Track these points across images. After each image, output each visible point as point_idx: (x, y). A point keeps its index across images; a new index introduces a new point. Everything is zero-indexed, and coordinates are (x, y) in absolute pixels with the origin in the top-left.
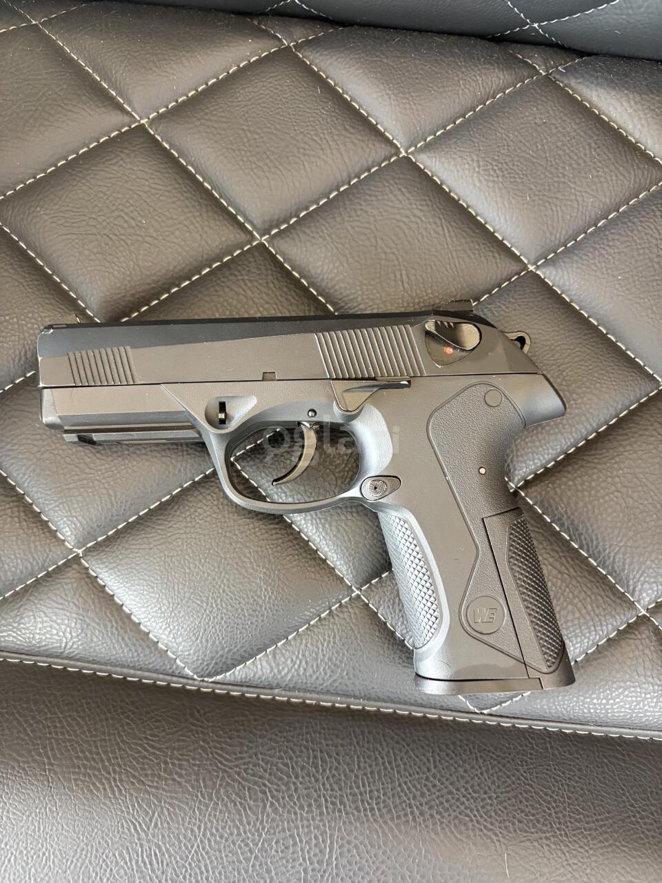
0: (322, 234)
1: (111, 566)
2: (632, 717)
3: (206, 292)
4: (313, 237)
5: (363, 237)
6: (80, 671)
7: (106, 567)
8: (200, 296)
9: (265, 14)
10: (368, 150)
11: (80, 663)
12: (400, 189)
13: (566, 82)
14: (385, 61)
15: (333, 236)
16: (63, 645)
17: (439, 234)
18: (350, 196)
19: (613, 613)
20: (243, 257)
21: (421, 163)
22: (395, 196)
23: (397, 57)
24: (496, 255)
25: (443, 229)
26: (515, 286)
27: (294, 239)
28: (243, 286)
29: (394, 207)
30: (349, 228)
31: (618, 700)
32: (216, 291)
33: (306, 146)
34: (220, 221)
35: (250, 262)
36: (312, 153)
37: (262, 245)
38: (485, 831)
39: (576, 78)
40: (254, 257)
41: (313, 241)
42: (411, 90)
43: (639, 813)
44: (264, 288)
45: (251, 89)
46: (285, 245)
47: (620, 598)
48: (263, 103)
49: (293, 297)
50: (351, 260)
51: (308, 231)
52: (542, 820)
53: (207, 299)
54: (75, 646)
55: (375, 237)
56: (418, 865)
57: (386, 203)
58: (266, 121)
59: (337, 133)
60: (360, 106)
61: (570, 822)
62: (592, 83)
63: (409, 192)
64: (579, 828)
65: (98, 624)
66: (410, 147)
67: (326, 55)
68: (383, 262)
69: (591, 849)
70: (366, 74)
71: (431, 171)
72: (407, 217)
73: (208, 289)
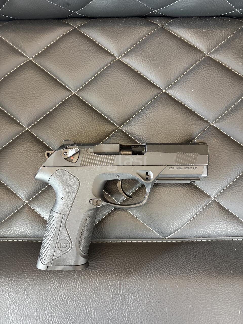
0: (94, 88)
1: (38, 205)
2: (214, 233)
3: (58, 112)
4: (91, 90)
5: (107, 88)
6: (33, 241)
7: (37, 206)
8: (56, 114)
9: (67, 18)
10: (106, 59)
11: (32, 239)
12: (117, 71)
13: (168, 28)
14: (108, 29)
15: (97, 89)
16: (26, 233)
17: (132, 84)
18: (102, 75)
19: (204, 200)
20: (69, 99)
21: (124, 61)
22: (116, 73)
23: (111, 27)
24: (151, 88)
25: (133, 82)
26: (159, 97)
27: (85, 91)
28: (70, 109)
29: (116, 77)
30: (102, 85)
31: (208, 228)
32: (61, 111)
33: (85, 60)
34: (60, 88)
35: (71, 101)
36: (87, 62)
37: (74, 95)
38: (169, 275)
39: (171, 27)
40: (72, 99)
42: (117, 38)
43: (219, 264)
44: (77, 108)
45: (65, 44)
46: (82, 94)
47: (205, 195)
48: (69, 48)
49: (86, 110)
50: (104, 96)
51: (89, 88)
52: (188, 270)
53: (59, 114)
54: (30, 233)
55: (111, 87)
56: (149, 289)
57: (113, 75)
58: (71, 54)
59: (95, 55)
60: (101, 45)
61: (197, 269)
62: (177, 27)
63: (120, 71)
64: (200, 271)
65: (37, 225)
66: (119, 56)
67: (88, 30)
68: (115, 95)
69: (205, 277)
70: (102, 34)
71: (127, 63)
72: (120, 79)
73: (58, 111)
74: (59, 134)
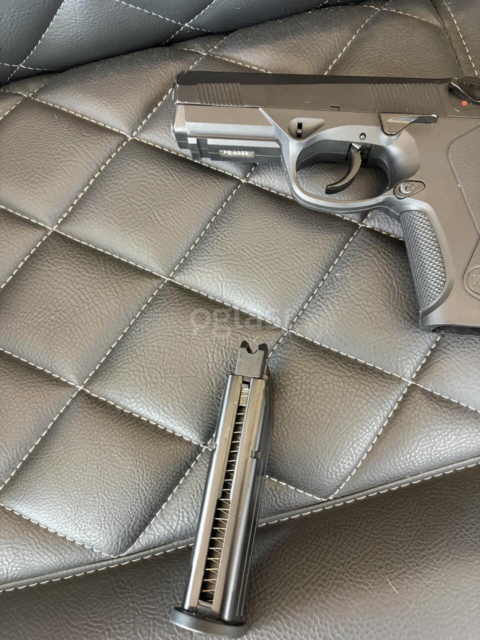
0: (91, 210)
1: (20, 498)
2: (432, 459)
3: (24, 279)
4: (86, 214)
5: (119, 201)
6: (28, 586)
7: (17, 501)
8: (21, 282)
9: (8, 83)
10: (104, 144)
11: (24, 581)
12: (134, 161)
13: (222, 54)
14: (94, 83)
15: (99, 208)
16: (5, 572)
17: (170, 180)
18: (102, 178)
19: (389, 391)
20: (43, 246)
21: (144, 140)
22: (132, 166)
23: (102, 78)
24: (216, 180)
25: (172, 176)
26: (237, 196)
27: (74, 220)
28: (49, 265)
29: (134, 174)
30: (108, 198)
31: (417, 451)
32: (30, 275)
33: (60, 156)
34: (18, 227)
35: (48, 247)
36: (66, 159)
37: (55, 232)
38: (358, 586)
39: (226, 49)
40: (50, 242)
41: (86, 216)
42: (118, 95)
43: (463, 527)
44: (63, 260)
45: (9, 133)
46: (70, 226)
47: (389, 379)
48: (21, 139)
49: (85, 258)
50: (116, 219)
51: (81, 211)
52: (396, 560)
53: (26, 283)
54: (14, 569)
55: (128, 198)
56: (318, 632)
57: (127, 173)
58: (26, 150)
59: (78, 140)
60: (89, 118)
61: (416, 554)
62: (238, 49)
63: (141, 161)
64: (425, 556)
65: (25, 545)
66: (133, 132)
67: (54, 93)
68: (139, 212)
69: (439, 568)
70: (85, 96)
71: (152, 143)
72: (145, 177)
73: (25, 276)
74: (35, 324)
